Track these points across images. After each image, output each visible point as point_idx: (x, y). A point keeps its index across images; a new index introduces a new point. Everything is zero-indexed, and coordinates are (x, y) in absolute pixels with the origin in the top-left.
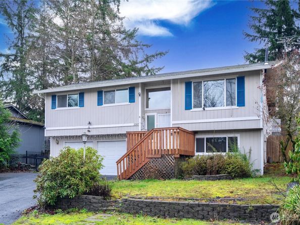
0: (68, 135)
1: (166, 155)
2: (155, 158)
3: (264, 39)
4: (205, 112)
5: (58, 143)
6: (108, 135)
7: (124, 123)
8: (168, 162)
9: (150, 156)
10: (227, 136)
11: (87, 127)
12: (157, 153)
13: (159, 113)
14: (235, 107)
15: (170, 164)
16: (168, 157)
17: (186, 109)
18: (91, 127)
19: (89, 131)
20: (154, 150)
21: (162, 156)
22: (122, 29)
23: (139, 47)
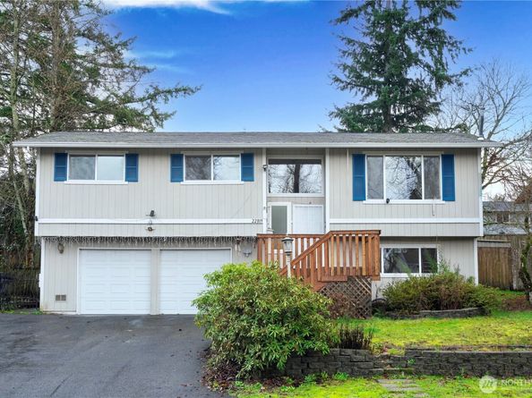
0: (98, 235)
1: (357, 276)
2: (336, 283)
3: (362, 89)
4: (388, 206)
5: (62, 252)
6: (195, 239)
7: (232, 218)
8: (361, 289)
9: (327, 279)
10: (419, 246)
11: (147, 221)
12: (339, 273)
13: (296, 203)
14: (440, 201)
15: (364, 292)
16: (361, 281)
17: (356, 199)
18: (154, 221)
19: (150, 229)
20: (333, 269)
21: (350, 278)
22: (96, 32)
23: (126, 70)
